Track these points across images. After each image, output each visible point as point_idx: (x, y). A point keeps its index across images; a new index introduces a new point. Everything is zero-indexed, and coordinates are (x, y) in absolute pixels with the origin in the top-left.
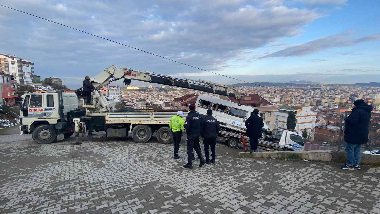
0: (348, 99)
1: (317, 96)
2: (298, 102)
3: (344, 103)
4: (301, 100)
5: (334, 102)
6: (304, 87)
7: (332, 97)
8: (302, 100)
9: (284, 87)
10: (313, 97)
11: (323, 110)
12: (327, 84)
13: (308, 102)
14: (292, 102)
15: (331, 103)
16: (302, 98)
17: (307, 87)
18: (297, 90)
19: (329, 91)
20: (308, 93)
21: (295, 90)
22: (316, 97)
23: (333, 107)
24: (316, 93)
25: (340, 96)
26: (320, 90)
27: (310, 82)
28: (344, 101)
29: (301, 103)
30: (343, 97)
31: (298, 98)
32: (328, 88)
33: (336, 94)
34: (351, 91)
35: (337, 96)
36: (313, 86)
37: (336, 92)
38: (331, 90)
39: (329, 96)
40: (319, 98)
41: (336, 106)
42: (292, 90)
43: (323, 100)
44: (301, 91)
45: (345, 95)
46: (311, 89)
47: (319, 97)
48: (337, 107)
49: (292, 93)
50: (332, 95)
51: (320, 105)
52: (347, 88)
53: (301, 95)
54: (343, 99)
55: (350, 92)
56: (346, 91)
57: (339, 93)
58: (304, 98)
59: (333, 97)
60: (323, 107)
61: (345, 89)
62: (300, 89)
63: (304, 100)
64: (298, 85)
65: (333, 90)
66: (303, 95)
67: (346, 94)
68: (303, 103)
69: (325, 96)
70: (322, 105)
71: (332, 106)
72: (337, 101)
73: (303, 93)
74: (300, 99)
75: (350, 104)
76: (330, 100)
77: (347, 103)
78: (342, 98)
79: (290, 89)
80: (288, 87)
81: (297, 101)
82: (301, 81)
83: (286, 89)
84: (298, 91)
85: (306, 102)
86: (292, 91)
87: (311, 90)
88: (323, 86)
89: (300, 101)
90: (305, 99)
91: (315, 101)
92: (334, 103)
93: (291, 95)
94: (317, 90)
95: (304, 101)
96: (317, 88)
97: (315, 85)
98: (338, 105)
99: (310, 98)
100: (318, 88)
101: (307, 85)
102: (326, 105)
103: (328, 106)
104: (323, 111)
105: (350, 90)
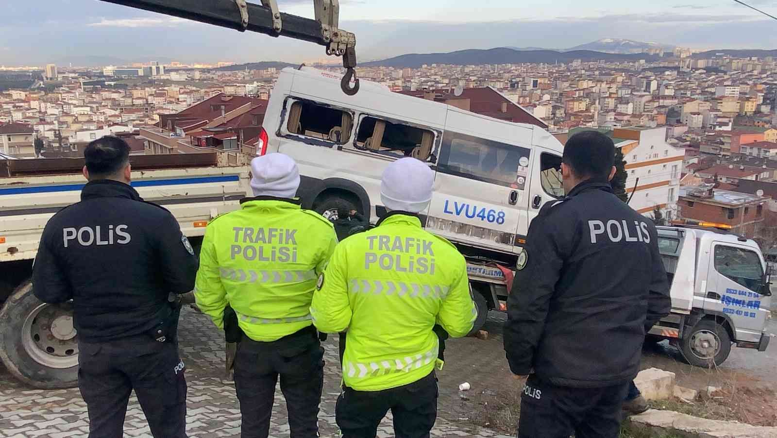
0: (761, 101)
1: (669, 92)
2: (611, 116)
3: (748, 114)
4: (619, 110)
5: (719, 110)
6: (626, 65)
7: (714, 93)
8: (621, 108)
9: (563, 65)
10: (656, 97)
11: (688, 139)
12: (698, 51)
13: (640, 116)
14: (592, 117)
15: (712, 114)
16: (621, 100)
17: (637, 64)
18: (606, 75)
19: (704, 76)
20: (639, 84)
21: (601, 74)
22: (665, 97)
23: (717, 128)
24: (665, 82)
25: (737, 89)
26: (676, 73)
27: (643, 45)
28: (750, 107)
29: (619, 118)
30: (746, 94)
31: (611, 103)
32: (701, 63)
33: (726, 83)
34: (769, 73)
35: (728, 91)
36: (655, 58)
37: (726, 77)
38: (709, 70)
39: (703, 93)
40: (676, 101)
41: (726, 124)
42: (588, 73)
43: (689, 108)
44: (620, 79)
45: (751, 88)
46: (650, 69)
47: (673, 97)
48: (729, 128)
49: (591, 84)
50: (713, 90)
51: (679, 122)
52: (756, 62)
53: (620, 91)
54: (748, 99)
55: (765, 75)
56: (755, 72)
57: (734, 83)
58: (628, 103)
59: (716, 96)
60: (686, 129)
61: (749, 68)
62: (615, 69)
63: (629, 109)
64: (609, 58)
65: (716, 70)
66: (625, 93)
67: (755, 85)
68: (626, 118)
69: (693, 91)
70: (685, 122)
71: (715, 126)
72: (729, 107)
73: (624, 85)
74: (616, 106)
75: (767, 115)
76: (708, 105)
77: (758, 112)
78: (744, 98)
79: (583, 72)
80: (576, 63)
81: (607, 111)
82: (617, 44)
83: (570, 71)
84: (611, 78)
85: (634, 116)
86: (591, 78)
87: (649, 74)
88: (688, 57)
89: (615, 111)
90: (631, 105)
91: (663, 110)
92: (719, 113)
93: (586, 91)
94: (667, 73)
95: (630, 111)
96: (666, 64)
97: (661, 55)
98: (732, 119)
99: (649, 101)
100: (671, 65)
101: (634, 58)
102: (698, 121)
103: (703, 127)
104: (688, 143)
105: (763, 71)
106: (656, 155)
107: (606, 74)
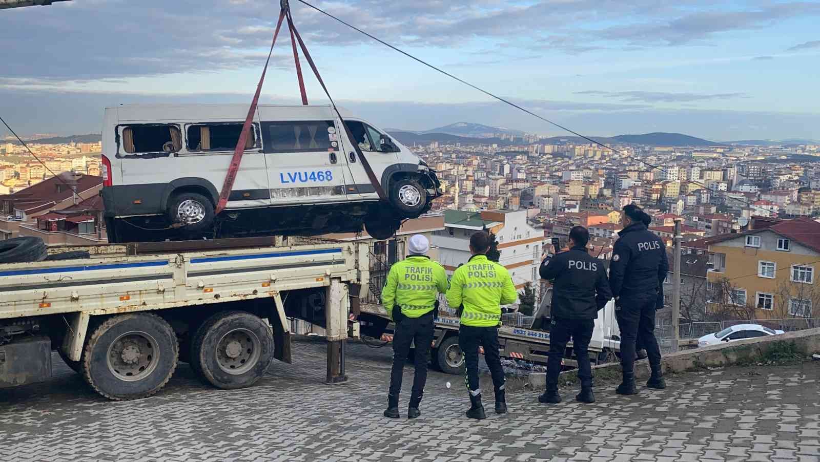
0: (603, 185)
1: (521, 176)
2: (470, 198)
3: (593, 197)
4: (476, 192)
5: (567, 194)
6: (480, 148)
7: (561, 178)
8: (479, 191)
9: (421, 147)
10: (510, 180)
11: (541, 220)
12: (544, 137)
13: (496, 198)
14: (453, 199)
15: (561, 197)
16: (477, 183)
17: (490, 148)
19: (551, 161)
20: (493, 168)
21: (457, 157)
22: (518, 181)
23: (567, 210)
24: (517, 166)
25: (582, 174)
26: (526, 157)
27: (495, 130)
28: (594, 191)
29: (478, 200)
30: (590, 178)
31: (469, 185)
32: (548, 149)
33: (571, 168)
34: (608, 159)
35: (573, 176)
36: (506, 143)
37: (571, 162)
38: (555, 155)
39: (551, 177)
40: (528, 184)
41: (574, 207)
42: (445, 156)
43: (540, 191)
44: (475, 162)
45: (594, 173)
46: (502, 153)
47: (526, 181)
48: (576, 210)
49: (448, 166)
50: (560, 174)
51: (531, 204)
52: (596, 149)
53: (476, 174)
54: (591, 183)
55: (605, 161)
56: (596, 158)
57: (579, 167)
58: (484, 186)
59: (563, 180)
60: (538, 211)
61: (591, 154)
62: (470, 153)
63: (486, 191)
64: (466, 141)
65: (562, 156)
66: (481, 175)
67: (597, 170)
68: (483, 200)
69: (543, 174)
70: (537, 204)
71: (564, 208)
72: (576, 190)
73: (480, 168)
74: (474, 188)
75: (608, 198)
76: (556, 189)
77: (601, 195)
78: (588, 182)
79: (441, 154)
80: (434, 146)
81: (466, 194)
82: (470, 127)
83: (428, 153)
84: (466, 161)
85: (490, 198)
86: (448, 160)
87: (502, 157)
88: (535, 143)
89: (473, 193)
90: (487, 188)
91: (517, 193)
92: (567, 196)
93: (445, 173)
94: (518, 157)
95: (487, 194)
96: (517, 149)
97: (512, 140)
98: (579, 202)
99: (503, 184)
100: (521, 150)
101: (488, 142)
102: (548, 203)
103: (554, 209)
104: (542, 224)
105: (603, 157)
106: (519, 236)
107: (461, 158)
